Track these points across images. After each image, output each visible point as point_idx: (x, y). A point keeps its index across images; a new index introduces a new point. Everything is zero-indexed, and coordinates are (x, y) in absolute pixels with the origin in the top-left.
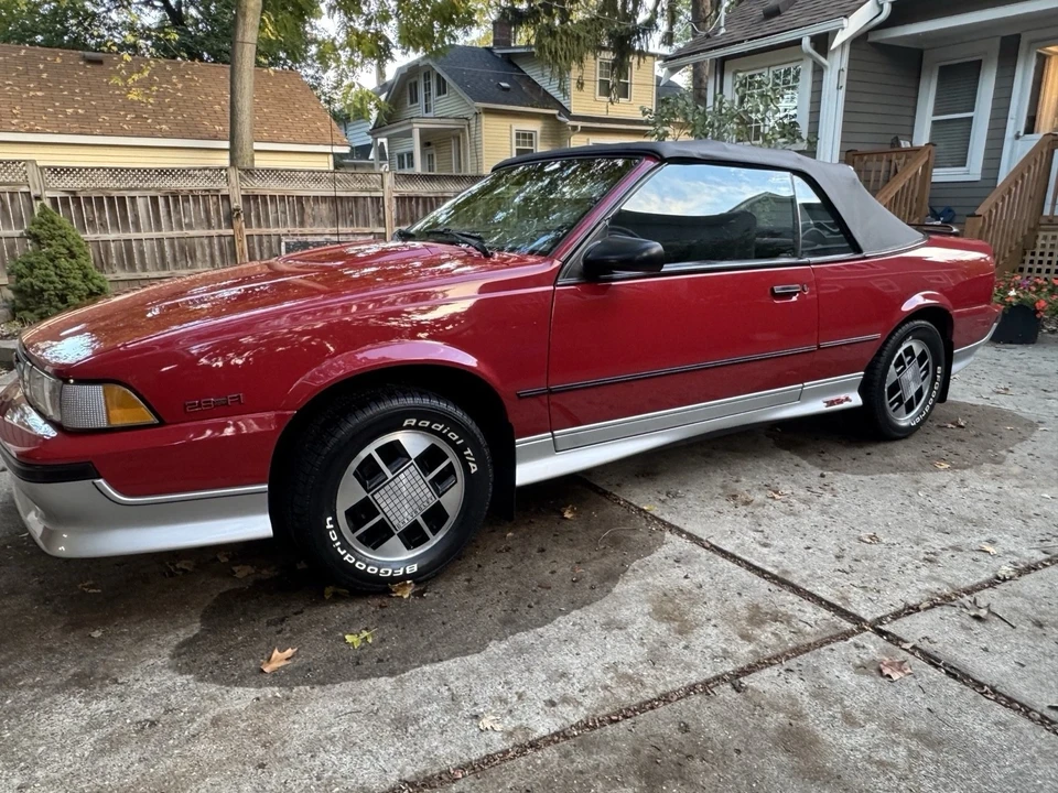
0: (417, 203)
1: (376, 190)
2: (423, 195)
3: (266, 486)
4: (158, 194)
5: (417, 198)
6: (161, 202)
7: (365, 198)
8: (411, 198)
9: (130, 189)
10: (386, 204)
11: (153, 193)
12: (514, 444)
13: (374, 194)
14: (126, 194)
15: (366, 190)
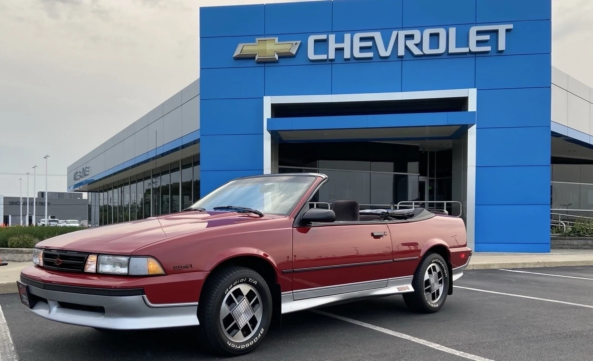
3: (197, 303)
12: (281, 294)
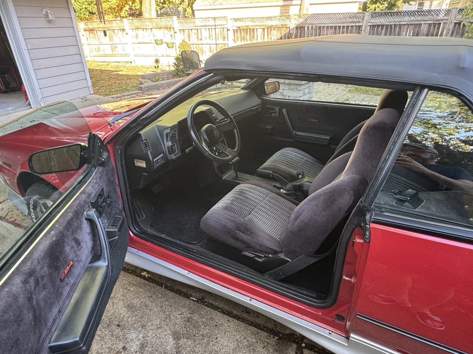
0: (382, 29)
1: (359, 22)
2: (387, 24)
4: (265, 27)
5: (383, 26)
6: (266, 30)
7: (352, 26)
8: (378, 26)
9: (256, 26)
10: (363, 29)
11: (263, 27)
13: (357, 24)
14: (255, 27)
15: (354, 22)
